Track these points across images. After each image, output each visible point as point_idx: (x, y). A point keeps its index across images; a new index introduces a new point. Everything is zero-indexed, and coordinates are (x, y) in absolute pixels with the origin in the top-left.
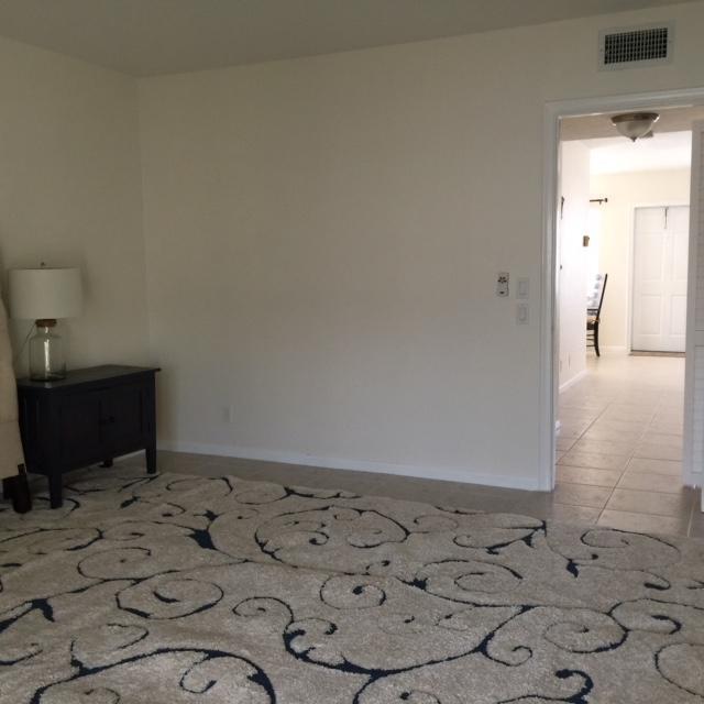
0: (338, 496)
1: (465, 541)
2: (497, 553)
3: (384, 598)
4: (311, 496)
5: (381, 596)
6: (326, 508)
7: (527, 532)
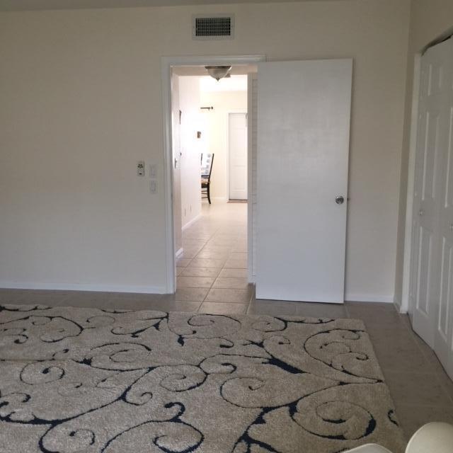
0: (36, 309)
1: (118, 331)
2: (137, 337)
3: (64, 374)
4: (17, 310)
5: (61, 373)
6: (27, 318)
7: (157, 321)
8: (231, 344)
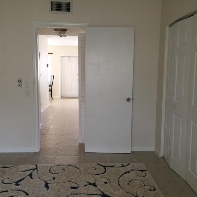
8: (77, 186)
